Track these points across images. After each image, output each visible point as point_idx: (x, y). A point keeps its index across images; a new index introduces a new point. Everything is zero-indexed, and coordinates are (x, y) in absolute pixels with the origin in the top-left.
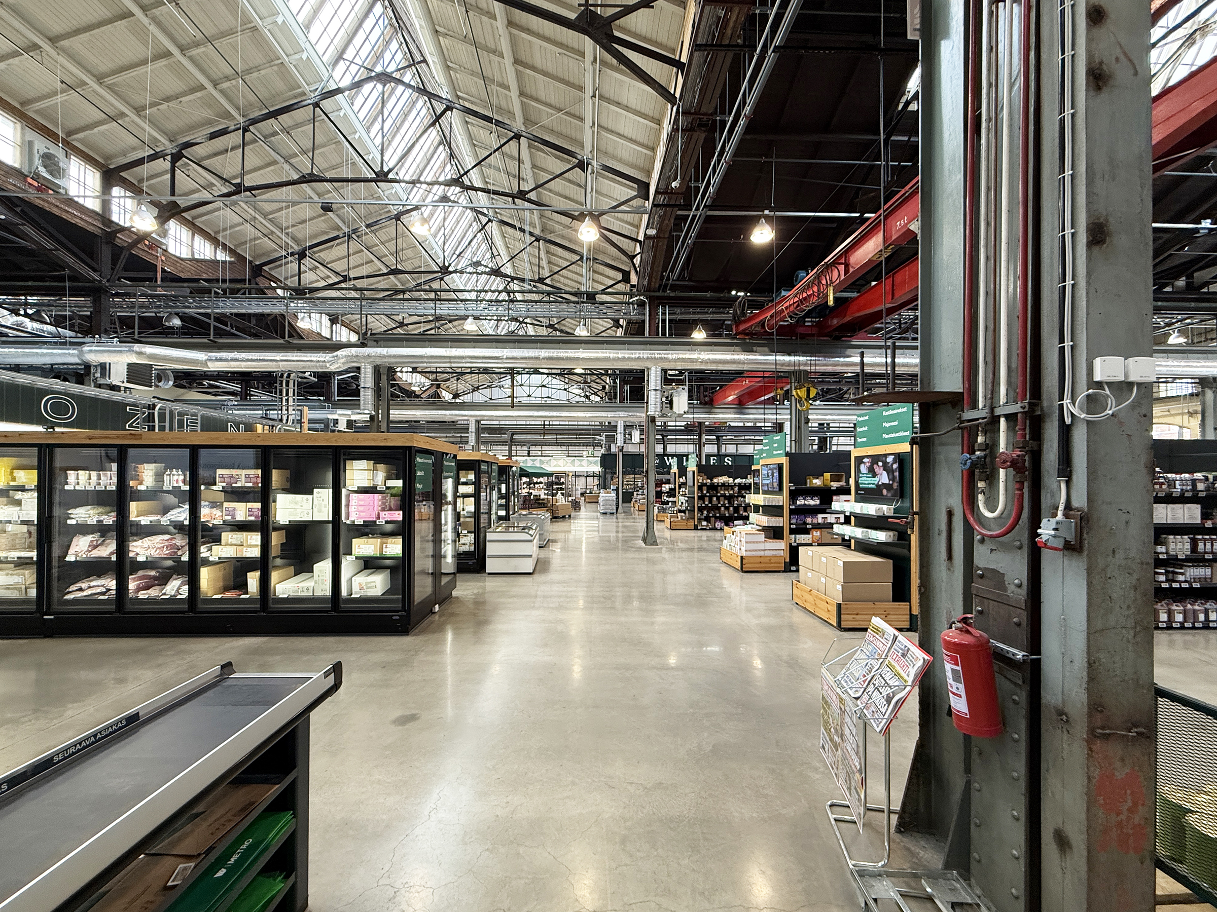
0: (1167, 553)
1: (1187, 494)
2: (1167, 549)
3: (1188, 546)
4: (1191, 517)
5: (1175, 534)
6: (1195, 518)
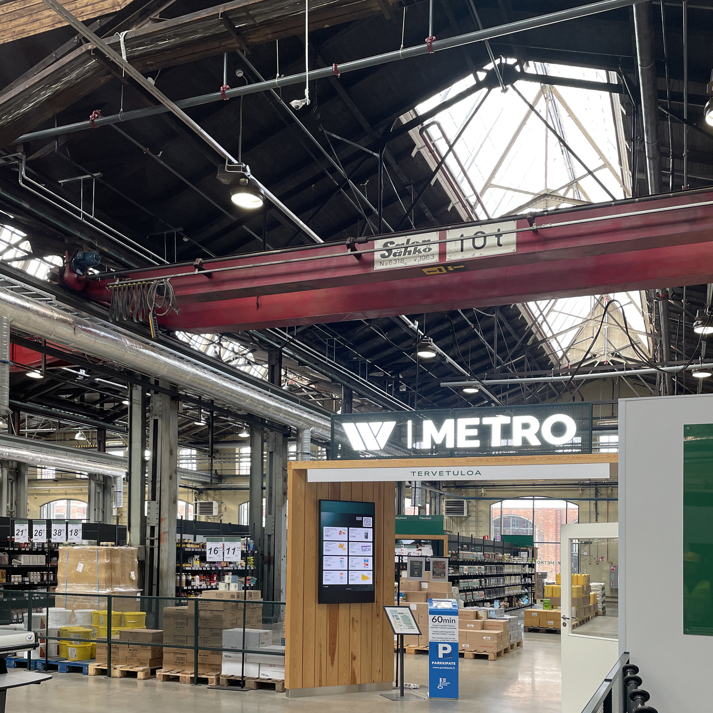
0: (29, 581)
1: (39, 550)
2: (29, 579)
3: (39, 577)
4: (41, 562)
5: (33, 571)
6: (43, 562)
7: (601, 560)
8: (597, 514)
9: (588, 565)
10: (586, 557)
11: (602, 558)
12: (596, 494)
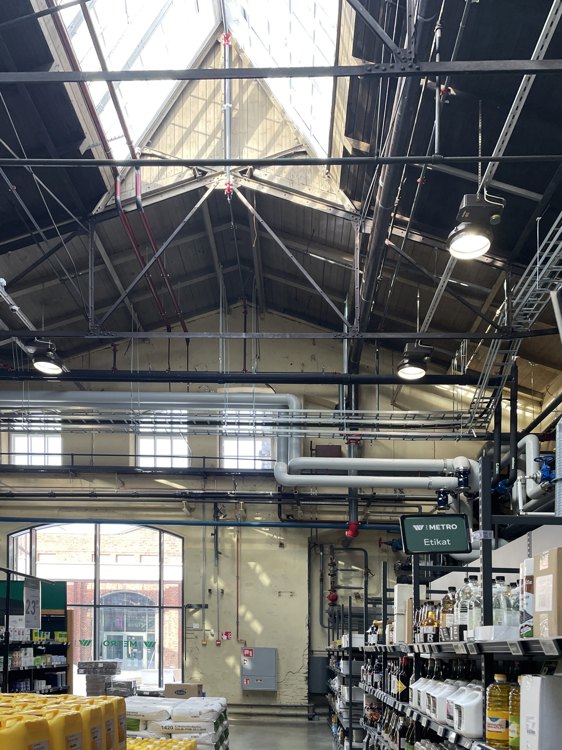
7: (225, 637)
8: (217, 553)
9: (200, 646)
10: (196, 633)
11: (227, 634)
12: (216, 517)
